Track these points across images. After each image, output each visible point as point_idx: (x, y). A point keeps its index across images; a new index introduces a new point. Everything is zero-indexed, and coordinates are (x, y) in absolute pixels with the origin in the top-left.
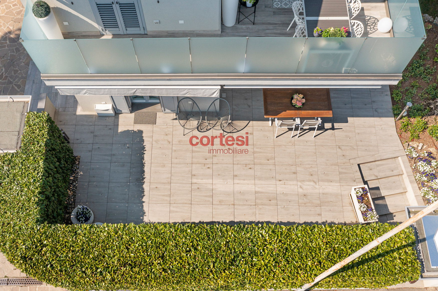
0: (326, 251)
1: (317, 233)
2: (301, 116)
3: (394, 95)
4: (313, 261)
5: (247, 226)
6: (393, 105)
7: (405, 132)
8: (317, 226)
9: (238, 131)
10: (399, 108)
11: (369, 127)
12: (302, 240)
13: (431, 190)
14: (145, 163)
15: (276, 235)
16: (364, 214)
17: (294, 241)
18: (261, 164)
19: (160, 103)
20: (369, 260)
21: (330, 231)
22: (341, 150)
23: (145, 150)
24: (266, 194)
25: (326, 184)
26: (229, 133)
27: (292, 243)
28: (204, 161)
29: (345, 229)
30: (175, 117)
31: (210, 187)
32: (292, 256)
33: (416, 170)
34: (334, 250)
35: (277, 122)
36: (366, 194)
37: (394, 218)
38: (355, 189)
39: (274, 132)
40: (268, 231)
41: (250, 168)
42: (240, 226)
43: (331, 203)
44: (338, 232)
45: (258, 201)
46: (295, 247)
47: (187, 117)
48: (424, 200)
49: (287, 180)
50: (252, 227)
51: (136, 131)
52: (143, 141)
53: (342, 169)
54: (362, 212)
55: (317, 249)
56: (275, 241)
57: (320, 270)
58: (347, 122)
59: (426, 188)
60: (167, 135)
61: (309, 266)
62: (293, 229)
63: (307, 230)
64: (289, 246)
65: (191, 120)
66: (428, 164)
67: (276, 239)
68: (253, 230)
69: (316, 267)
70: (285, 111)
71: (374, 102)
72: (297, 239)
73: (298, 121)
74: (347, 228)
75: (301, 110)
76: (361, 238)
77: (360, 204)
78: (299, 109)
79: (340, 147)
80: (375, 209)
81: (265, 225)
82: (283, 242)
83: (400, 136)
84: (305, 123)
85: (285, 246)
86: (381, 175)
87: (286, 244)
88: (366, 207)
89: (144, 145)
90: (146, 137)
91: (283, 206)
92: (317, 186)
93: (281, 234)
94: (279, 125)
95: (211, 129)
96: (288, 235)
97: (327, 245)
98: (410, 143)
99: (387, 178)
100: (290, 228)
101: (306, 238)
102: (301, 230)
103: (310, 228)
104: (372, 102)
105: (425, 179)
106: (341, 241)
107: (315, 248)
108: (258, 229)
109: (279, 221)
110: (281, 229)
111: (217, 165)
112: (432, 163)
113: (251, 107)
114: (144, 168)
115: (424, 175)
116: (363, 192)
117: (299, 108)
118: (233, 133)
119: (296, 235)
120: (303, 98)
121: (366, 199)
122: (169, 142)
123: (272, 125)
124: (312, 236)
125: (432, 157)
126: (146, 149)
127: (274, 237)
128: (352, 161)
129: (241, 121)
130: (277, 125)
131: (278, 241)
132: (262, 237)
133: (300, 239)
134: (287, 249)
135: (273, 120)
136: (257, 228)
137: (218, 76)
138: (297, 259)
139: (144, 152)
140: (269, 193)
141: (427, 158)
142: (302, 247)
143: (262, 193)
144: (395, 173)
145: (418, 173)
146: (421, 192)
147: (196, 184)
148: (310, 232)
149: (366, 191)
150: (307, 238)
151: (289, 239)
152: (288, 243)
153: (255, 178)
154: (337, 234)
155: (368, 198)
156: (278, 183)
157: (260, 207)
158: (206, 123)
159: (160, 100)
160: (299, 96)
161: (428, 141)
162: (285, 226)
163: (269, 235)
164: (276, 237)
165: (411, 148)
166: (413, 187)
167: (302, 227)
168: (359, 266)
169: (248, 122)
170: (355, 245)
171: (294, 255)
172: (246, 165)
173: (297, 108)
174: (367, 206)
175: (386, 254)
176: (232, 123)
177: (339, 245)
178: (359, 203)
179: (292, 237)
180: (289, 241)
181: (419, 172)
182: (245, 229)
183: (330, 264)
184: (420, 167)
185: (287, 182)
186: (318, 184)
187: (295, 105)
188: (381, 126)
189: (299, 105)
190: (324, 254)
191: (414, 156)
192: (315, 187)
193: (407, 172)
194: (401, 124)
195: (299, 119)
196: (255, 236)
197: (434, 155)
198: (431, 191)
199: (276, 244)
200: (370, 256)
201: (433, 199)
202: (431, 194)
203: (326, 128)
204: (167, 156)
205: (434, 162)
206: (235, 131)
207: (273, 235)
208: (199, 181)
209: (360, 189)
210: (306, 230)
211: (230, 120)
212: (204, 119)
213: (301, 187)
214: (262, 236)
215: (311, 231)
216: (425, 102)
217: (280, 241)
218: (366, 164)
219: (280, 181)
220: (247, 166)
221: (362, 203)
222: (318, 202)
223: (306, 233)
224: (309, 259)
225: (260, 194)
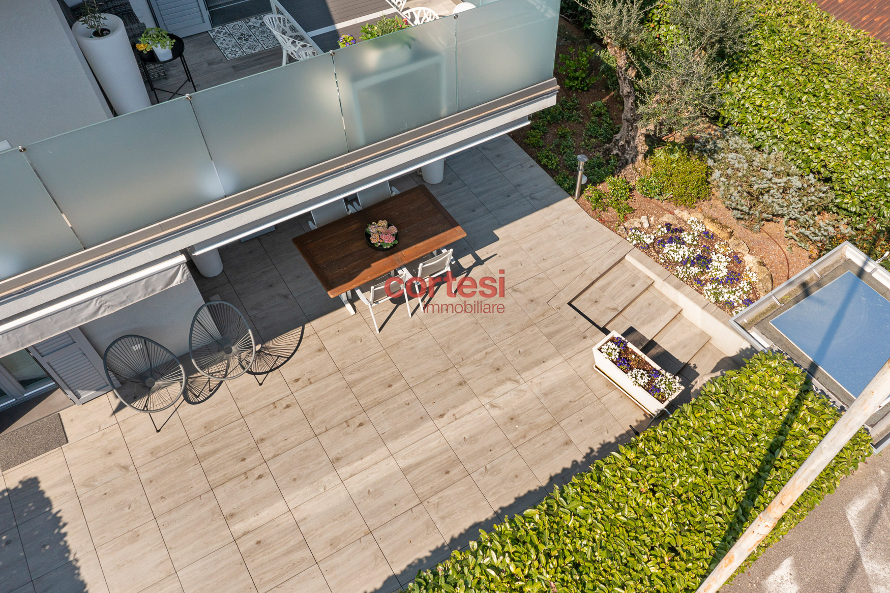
0: (665, 510)
1: (614, 479)
2: (406, 262)
3: (544, 161)
4: (656, 557)
5: (440, 568)
6: (553, 176)
7: (604, 210)
8: (602, 463)
9: (289, 359)
10: (567, 176)
11: (541, 229)
12: (596, 519)
13: (718, 284)
14: (77, 560)
15: (530, 546)
16: (651, 389)
17: (580, 533)
18: (379, 403)
19: (58, 386)
20: (762, 474)
21: (637, 457)
22: (521, 292)
23: (65, 525)
24: (431, 464)
25: (537, 370)
26: (267, 372)
27: (578, 542)
28: (239, 467)
29: (664, 432)
30: (115, 403)
31: (287, 521)
32: (602, 579)
33: (669, 264)
34: (680, 496)
35: (365, 298)
36: (626, 348)
37: (697, 370)
38: (600, 350)
39: (368, 323)
40: (503, 547)
41: (361, 425)
42: (425, 580)
43: (572, 404)
44: (657, 448)
45: (422, 490)
46: (592, 548)
47: (145, 387)
48: (721, 308)
49: (454, 407)
50: (457, 562)
51: (16, 489)
52: (48, 502)
53: (546, 326)
54: (643, 387)
55: (644, 519)
56: (536, 563)
57: (688, 570)
58: (497, 239)
59: (708, 284)
60: (110, 453)
61: (657, 576)
62: (557, 502)
63: (589, 486)
64: (577, 556)
65: (160, 388)
66: (679, 243)
67: (534, 557)
68: (466, 569)
69: (674, 568)
70: (369, 266)
71: (519, 185)
72: (583, 522)
73: (405, 274)
74: (667, 429)
75: (399, 250)
76: (709, 433)
77: (629, 374)
78: (394, 249)
79: (515, 288)
80: (663, 368)
81: (484, 535)
82: (555, 553)
83: (603, 222)
84: (423, 269)
85: (567, 561)
86: (620, 303)
87: (567, 553)
88: (644, 372)
89: (54, 511)
90: (53, 486)
91: (483, 469)
92: (524, 387)
93: (539, 534)
94: (371, 300)
95: (221, 383)
96: (555, 526)
97: (657, 495)
98: (626, 225)
99: (633, 304)
100: (550, 506)
101: (602, 508)
102: (577, 493)
103: (592, 477)
104: (515, 187)
105: (695, 270)
106: (676, 466)
107: (637, 519)
108: (476, 557)
109: (496, 508)
110: (529, 522)
111: (277, 458)
112: (685, 239)
113: (291, 296)
114: (79, 574)
115: (689, 265)
116: (618, 347)
117: (391, 247)
118: (278, 367)
119: (574, 514)
120: (389, 225)
121: (633, 356)
122: (126, 468)
123: (356, 312)
124: (610, 492)
125: (676, 230)
126: (64, 520)
127: (527, 554)
128: (554, 304)
129: (285, 335)
130: (366, 303)
131: (543, 559)
132: (499, 575)
133: (590, 521)
134: (576, 565)
135: (353, 299)
136: (470, 557)
137: (162, 228)
138: (618, 576)
139: (63, 531)
140: (434, 457)
141: (670, 235)
142: (608, 536)
143: (418, 464)
144: (640, 286)
145: (678, 267)
146: (707, 297)
147: (248, 536)
148: (598, 487)
149: (621, 341)
150: (604, 506)
151: (565, 535)
152: (570, 547)
153: (383, 439)
154: (658, 455)
155: (633, 353)
156: (440, 422)
157: (434, 499)
158: (202, 375)
159: (54, 380)
160: (379, 224)
161: (650, 208)
162: (535, 508)
163: (510, 556)
164: (533, 551)
165: (633, 231)
166: (687, 295)
167: (573, 485)
168: (753, 500)
169: (300, 329)
170: (712, 457)
171: (604, 570)
172: (346, 422)
173: (387, 249)
174: (644, 370)
175: (781, 438)
176: (266, 348)
177: (680, 476)
178: (626, 373)
179: (568, 526)
180: (568, 541)
181: (677, 263)
182: (442, 581)
183: (696, 539)
184: (673, 255)
185: (457, 410)
186: (521, 381)
187: (381, 246)
188: (558, 218)
189: (389, 241)
190: (666, 522)
191: (649, 241)
192: (521, 391)
193: (659, 275)
194: (588, 200)
195: (405, 269)
196: (479, 583)
197: (675, 225)
198: (721, 286)
199: (543, 570)
200: (758, 463)
201: (734, 297)
202: (726, 290)
203: (466, 267)
204: (133, 506)
205: (686, 236)
206: (281, 361)
207: (521, 549)
208: (252, 522)
209: (609, 343)
210: (586, 488)
211: (256, 345)
212: (190, 371)
213: (493, 406)
214: (498, 571)
215: (599, 481)
216: (600, 152)
217: (548, 555)
218: (582, 297)
219: (442, 416)
220: (350, 422)
221: (632, 369)
222: (547, 417)
223: (591, 494)
224: (645, 557)
225: (416, 472)
